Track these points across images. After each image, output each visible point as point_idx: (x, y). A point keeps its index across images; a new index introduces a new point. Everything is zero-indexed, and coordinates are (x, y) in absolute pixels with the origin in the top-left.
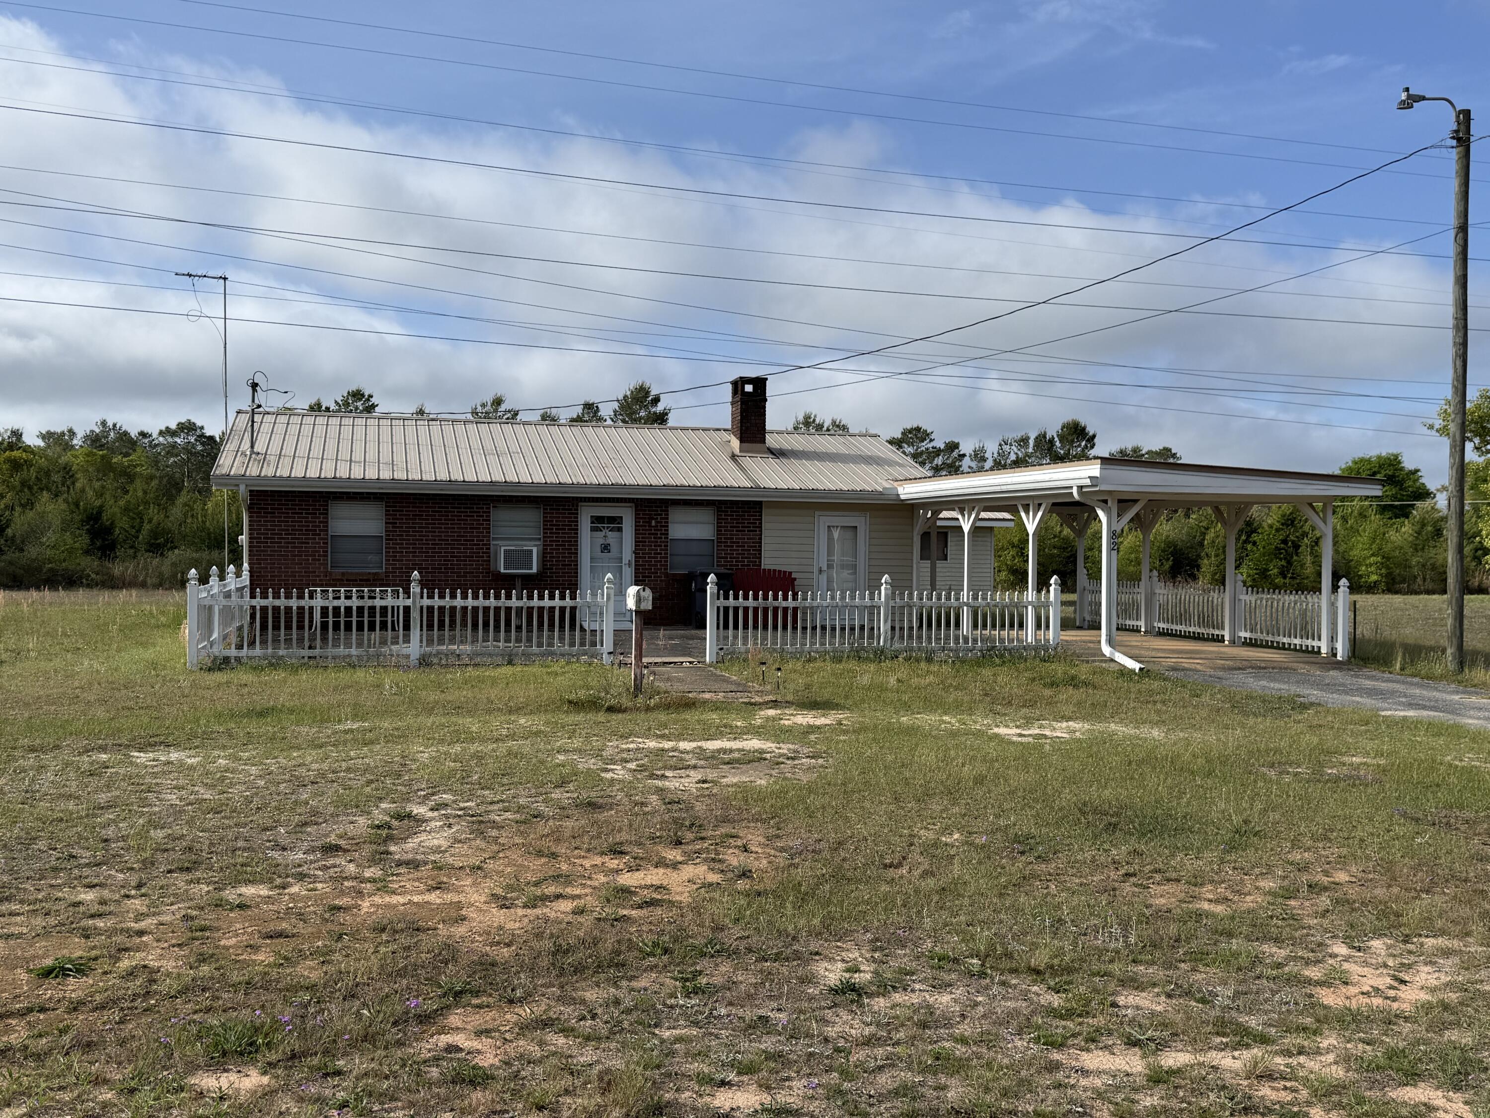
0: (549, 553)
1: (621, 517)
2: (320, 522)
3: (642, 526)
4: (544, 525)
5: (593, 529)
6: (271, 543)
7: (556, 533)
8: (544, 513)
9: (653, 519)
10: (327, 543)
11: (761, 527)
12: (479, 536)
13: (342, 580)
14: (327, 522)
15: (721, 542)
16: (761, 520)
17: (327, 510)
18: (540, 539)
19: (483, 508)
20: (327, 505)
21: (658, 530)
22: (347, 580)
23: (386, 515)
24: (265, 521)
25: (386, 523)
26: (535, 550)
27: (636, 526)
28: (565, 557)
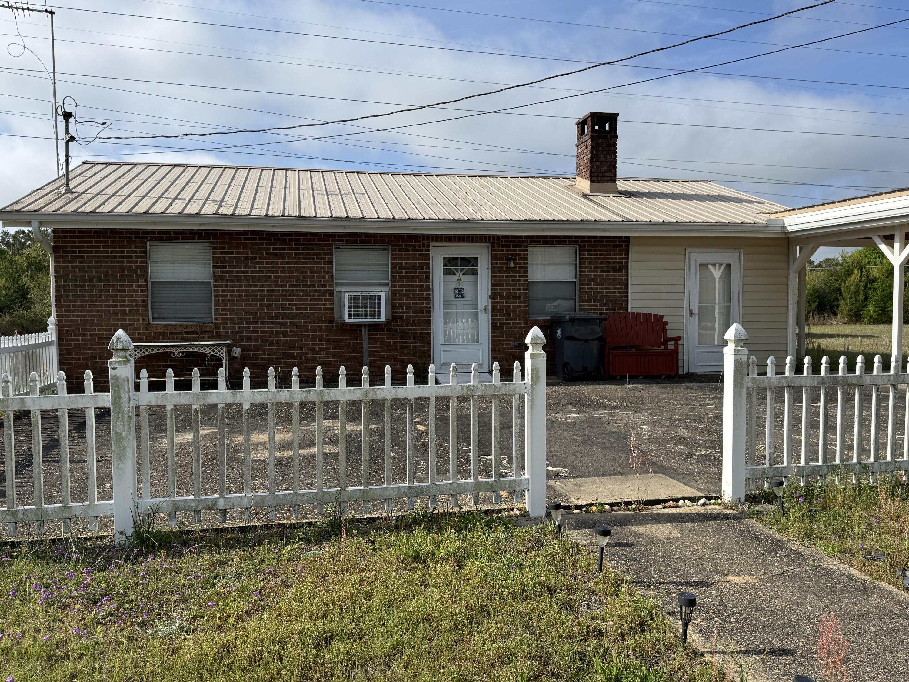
0: (399, 299)
1: (477, 258)
2: (137, 267)
3: (499, 268)
4: (392, 268)
5: (447, 272)
6: (81, 291)
7: (406, 277)
8: (392, 255)
9: (511, 259)
10: (147, 291)
11: (627, 267)
12: (320, 282)
13: (165, 333)
14: (146, 267)
15: (584, 284)
16: (628, 259)
17: (146, 252)
18: (388, 284)
19: (324, 249)
20: (145, 247)
21: (516, 272)
22: (171, 333)
23: (213, 258)
24: (73, 267)
25: (214, 267)
26: (383, 296)
27: (492, 268)
28: (417, 303)
